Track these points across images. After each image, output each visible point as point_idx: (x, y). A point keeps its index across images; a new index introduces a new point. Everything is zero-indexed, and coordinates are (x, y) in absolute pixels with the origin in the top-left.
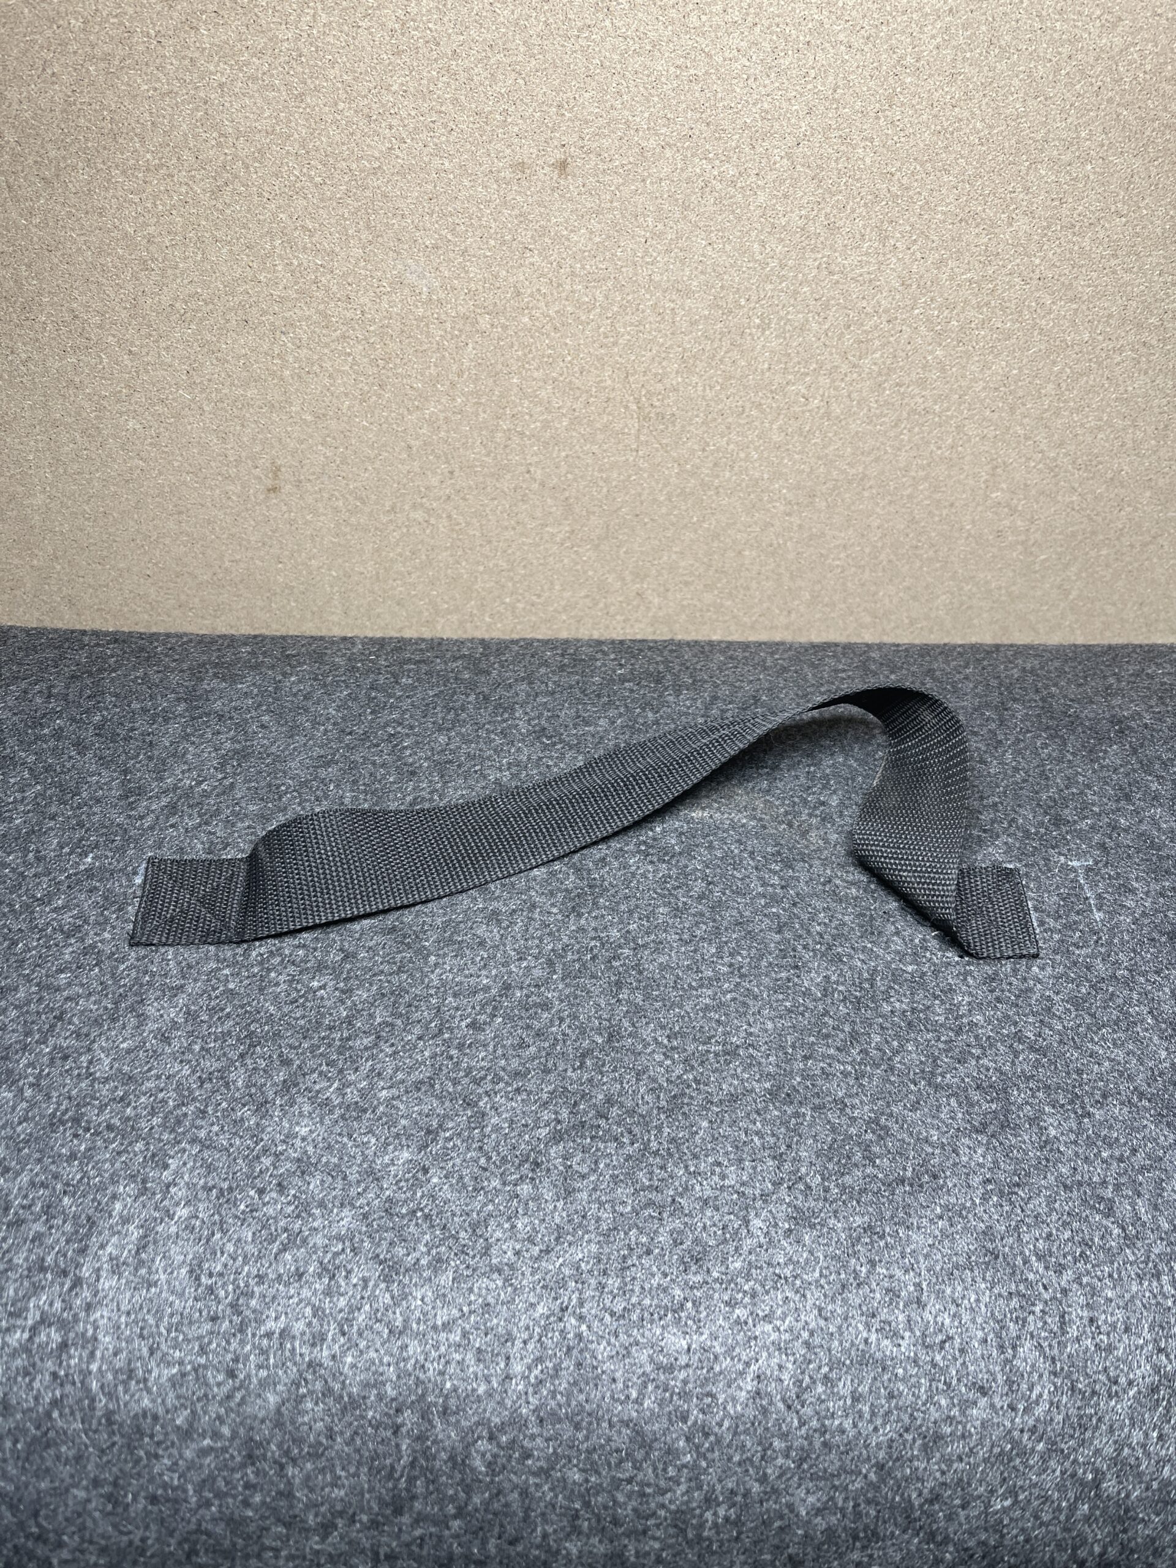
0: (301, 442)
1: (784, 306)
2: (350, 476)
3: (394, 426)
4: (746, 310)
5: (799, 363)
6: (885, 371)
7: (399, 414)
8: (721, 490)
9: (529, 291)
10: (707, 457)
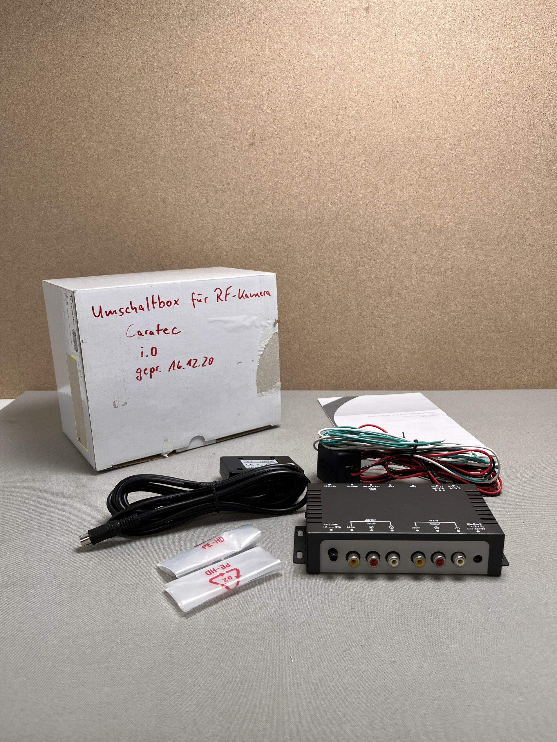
0: (265, 122)
1: (445, 58)
2: (282, 137)
3: (301, 114)
4: (431, 61)
5: (452, 82)
6: (484, 84)
7: (303, 109)
8: (424, 139)
9: (354, 55)
10: (418, 124)
